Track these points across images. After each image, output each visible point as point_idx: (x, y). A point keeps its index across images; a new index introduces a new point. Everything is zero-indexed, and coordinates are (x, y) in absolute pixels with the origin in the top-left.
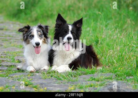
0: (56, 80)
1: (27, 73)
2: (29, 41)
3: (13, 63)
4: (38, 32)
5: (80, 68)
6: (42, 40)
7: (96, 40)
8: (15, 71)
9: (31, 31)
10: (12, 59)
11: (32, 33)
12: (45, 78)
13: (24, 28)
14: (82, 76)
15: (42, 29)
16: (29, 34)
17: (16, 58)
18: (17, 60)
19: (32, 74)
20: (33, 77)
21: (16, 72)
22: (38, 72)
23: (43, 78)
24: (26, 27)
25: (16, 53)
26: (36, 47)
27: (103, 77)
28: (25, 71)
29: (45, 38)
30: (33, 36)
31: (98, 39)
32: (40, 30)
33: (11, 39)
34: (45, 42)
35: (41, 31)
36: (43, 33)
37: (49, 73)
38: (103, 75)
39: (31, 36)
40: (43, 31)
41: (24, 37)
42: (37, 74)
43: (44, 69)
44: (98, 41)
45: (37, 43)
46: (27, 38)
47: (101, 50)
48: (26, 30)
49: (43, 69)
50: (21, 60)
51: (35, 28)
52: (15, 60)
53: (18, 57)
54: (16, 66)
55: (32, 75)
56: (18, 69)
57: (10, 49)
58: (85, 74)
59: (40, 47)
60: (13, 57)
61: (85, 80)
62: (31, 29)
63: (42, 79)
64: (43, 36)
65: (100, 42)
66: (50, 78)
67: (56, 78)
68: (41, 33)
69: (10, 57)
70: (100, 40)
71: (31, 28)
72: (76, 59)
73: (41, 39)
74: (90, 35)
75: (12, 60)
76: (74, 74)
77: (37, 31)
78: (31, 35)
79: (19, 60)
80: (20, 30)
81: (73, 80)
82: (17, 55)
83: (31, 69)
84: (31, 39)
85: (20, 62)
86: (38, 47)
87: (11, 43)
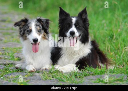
0: (58, 81)
1: (26, 73)
2: (26, 37)
3: (12, 61)
4: (37, 27)
5: (88, 68)
6: (42, 35)
7: (111, 34)
8: (12, 70)
9: (29, 25)
10: (11, 56)
11: (29, 28)
12: (46, 79)
13: (20, 22)
14: (88, 77)
15: (41, 23)
16: (26, 28)
17: (16, 55)
18: (16, 58)
19: (31, 74)
20: (32, 78)
21: (13, 72)
22: (39, 72)
23: (43, 78)
24: (23, 21)
25: (16, 50)
26: (34, 44)
27: (113, 79)
28: (24, 71)
29: (45, 34)
30: (30, 31)
31: (113, 34)
32: (38, 24)
33: (13, 33)
34: (45, 38)
35: (41, 26)
36: (42, 28)
37: (52, 73)
38: (112, 77)
39: (28, 31)
40: (42, 25)
41: (21, 32)
42: (38, 74)
43: (46, 69)
44: (113, 36)
45: (34, 39)
46: (24, 33)
47: (115, 47)
48: (23, 23)
49: (44, 68)
50: (22, 58)
51: (33, 22)
52: (15, 57)
53: (18, 54)
54: (14, 64)
55: (32, 76)
56: (17, 68)
57: (10, 45)
58: (92, 75)
59: (38, 44)
60: (12, 54)
61: (91, 82)
62: (29, 23)
63: (42, 80)
64: (43, 31)
65: (115, 37)
66: (51, 79)
67: (57, 80)
68: (40, 28)
69: (9, 54)
70: (115, 35)
71: (29, 21)
72: (84, 57)
73: (39, 35)
74: (105, 28)
75: (10, 58)
76: (80, 75)
77: (35, 25)
78: (28, 29)
79: (19, 57)
80: (17, 24)
81: (77, 82)
82: (18, 51)
83: (30, 68)
84: (29, 35)
85: (20, 60)
86: (36, 44)
87: (13, 37)
